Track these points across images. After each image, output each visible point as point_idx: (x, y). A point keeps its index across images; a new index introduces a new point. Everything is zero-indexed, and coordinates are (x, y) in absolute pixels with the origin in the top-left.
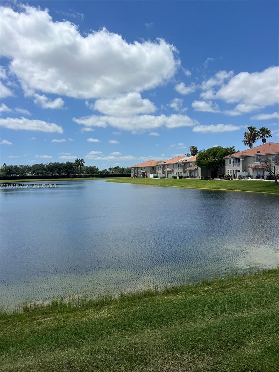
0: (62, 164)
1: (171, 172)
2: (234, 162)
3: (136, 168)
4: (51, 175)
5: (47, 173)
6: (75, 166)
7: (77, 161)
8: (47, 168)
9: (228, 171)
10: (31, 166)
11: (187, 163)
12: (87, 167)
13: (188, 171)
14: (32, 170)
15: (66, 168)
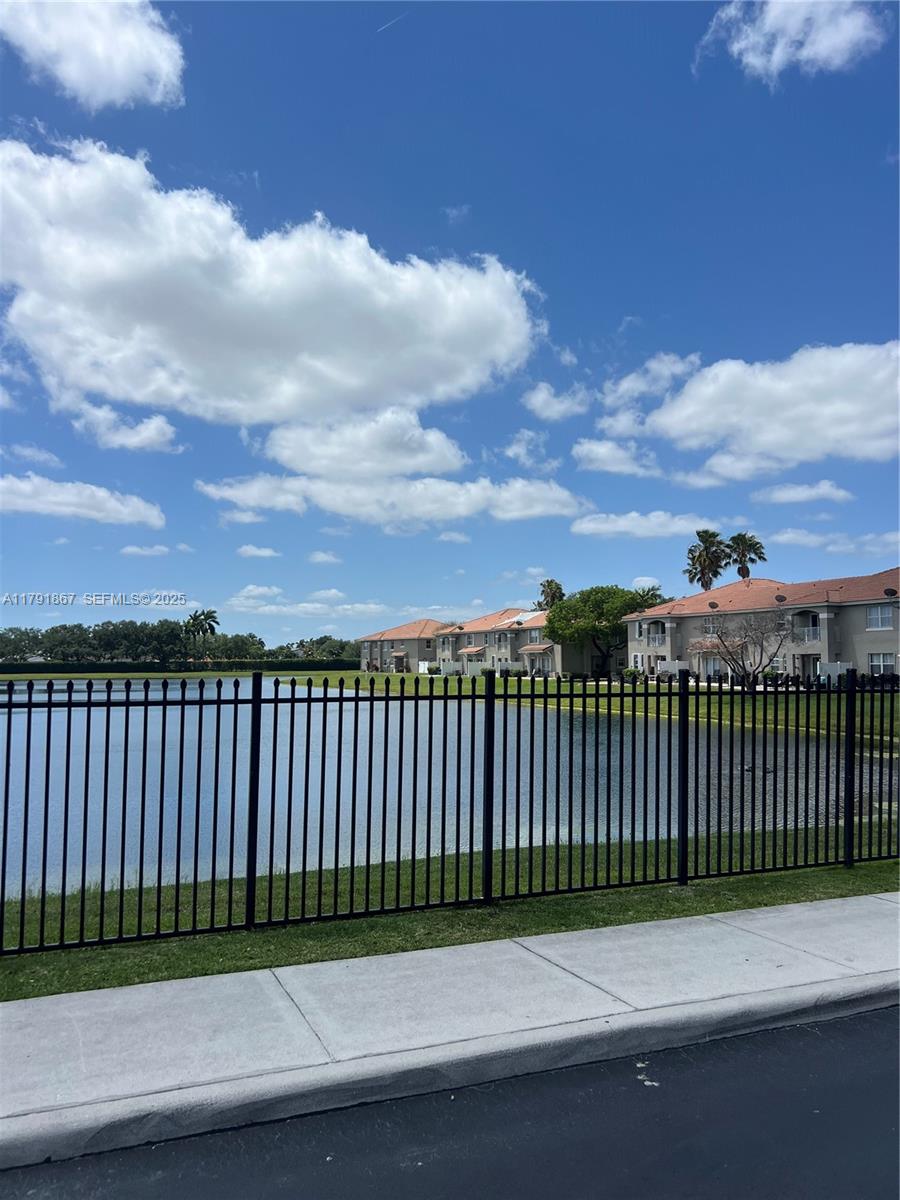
0: (144, 625)
1: (480, 656)
2: (649, 633)
3: (375, 642)
4: (106, 661)
5: (94, 656)
6: (187, 632)
7: (195, 618)
8: (94, 637)
9: (636, 657)
10: (43, 631)
11: (524, 631)
12: (225, 636)
13: (525, 657)
14: (48, 645)
15: (158, 638)
